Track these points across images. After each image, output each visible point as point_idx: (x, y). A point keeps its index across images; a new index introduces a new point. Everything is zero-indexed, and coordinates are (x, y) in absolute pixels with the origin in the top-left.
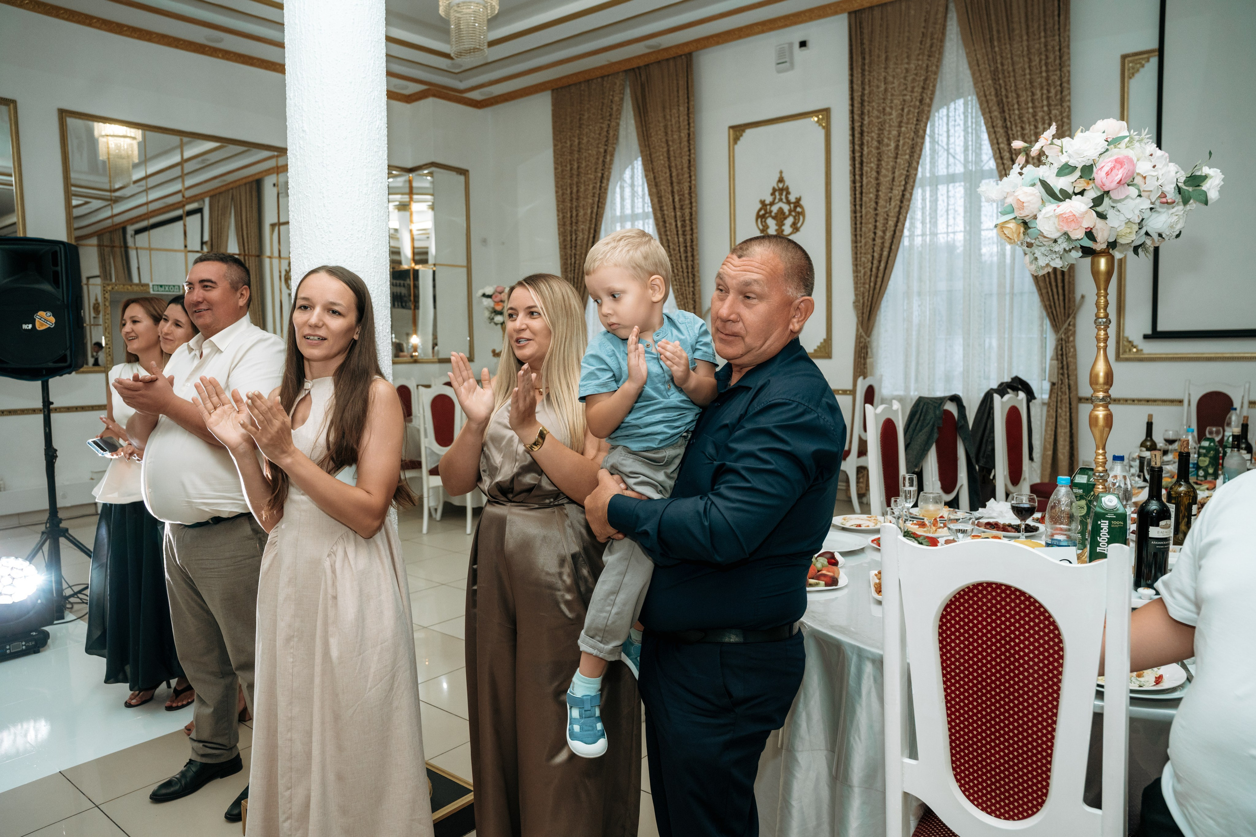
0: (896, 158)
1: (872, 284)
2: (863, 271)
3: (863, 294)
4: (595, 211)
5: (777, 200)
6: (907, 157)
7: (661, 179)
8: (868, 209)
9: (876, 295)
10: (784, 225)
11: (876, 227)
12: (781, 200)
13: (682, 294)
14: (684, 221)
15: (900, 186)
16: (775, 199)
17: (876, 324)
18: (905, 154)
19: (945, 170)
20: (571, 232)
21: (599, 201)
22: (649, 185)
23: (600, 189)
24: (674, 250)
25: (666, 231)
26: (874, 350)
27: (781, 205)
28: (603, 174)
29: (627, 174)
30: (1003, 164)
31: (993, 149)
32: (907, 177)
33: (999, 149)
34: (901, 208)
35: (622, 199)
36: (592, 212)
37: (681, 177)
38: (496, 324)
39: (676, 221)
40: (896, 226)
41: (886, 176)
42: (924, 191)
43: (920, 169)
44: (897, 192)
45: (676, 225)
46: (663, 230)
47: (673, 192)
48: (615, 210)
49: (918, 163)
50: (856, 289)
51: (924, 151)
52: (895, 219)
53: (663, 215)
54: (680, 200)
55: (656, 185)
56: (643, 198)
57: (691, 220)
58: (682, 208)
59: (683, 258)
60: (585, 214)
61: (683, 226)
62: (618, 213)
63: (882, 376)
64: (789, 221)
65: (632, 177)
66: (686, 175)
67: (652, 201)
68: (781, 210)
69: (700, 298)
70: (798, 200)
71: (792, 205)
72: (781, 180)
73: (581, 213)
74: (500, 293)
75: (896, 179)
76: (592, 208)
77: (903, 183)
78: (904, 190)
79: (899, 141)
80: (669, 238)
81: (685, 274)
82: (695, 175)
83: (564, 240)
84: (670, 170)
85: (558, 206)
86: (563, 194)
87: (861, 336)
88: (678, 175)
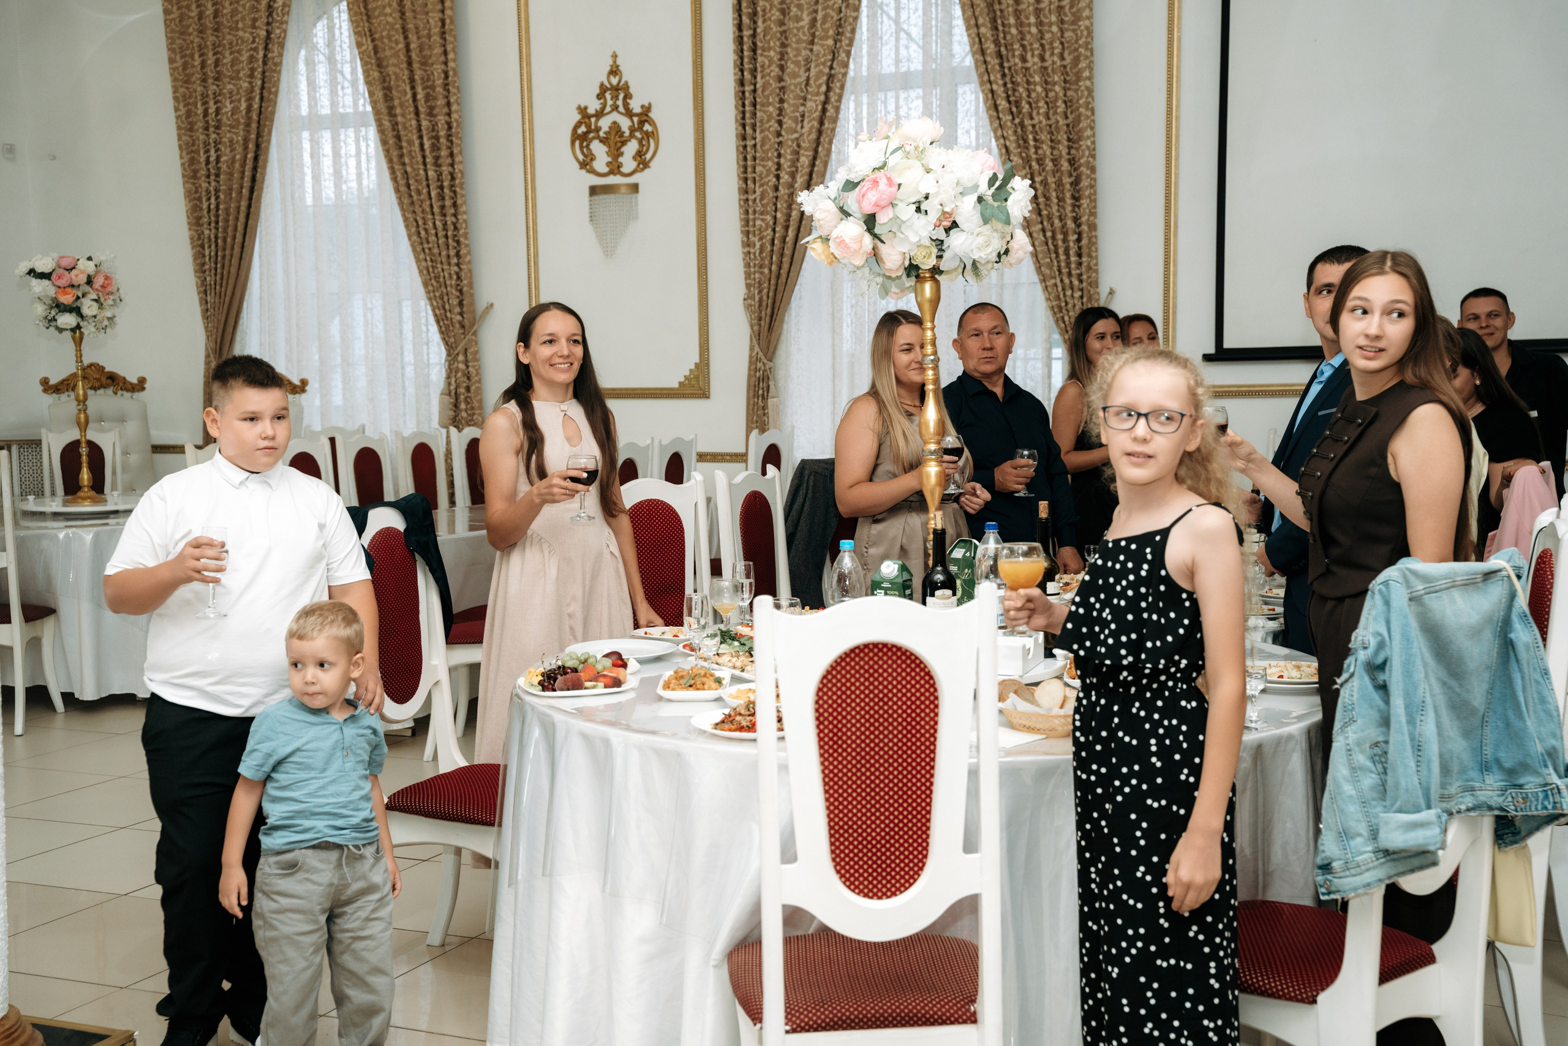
0: (812, 43)
1: (774, 267)
2: (758, 245)
3: (760, 283)
4: (256, 106)
5: (608, 109)
6: (830, 42)
7: (388, 53)
8: (765, 134)
9: (781, 288)
10: (622, 154)
11: (779, 166)
12: (615, 108)
13: (437, 278)
14: (437, 138)
15: (818, 94)
16: (604, 106)
17: (783, 337)
18: (827, 38)
19: (893, 69)
20: (206, 144)
21: (263, 88)
22: (364, 64)
23: (265, 63)
24: (419, 192)
25: (401, 156)
26: (781, 384)
27: (615, 117)
28: (269, 33)
29: (320, 31)
30: (985, 62)
31: (969, 35)
32: (831, 77)
33: (978, 35)
34: (820, 132)
35: (312, 85)
36: (249, 108)
37: (426, 52)
38: (60, 330)
39: (421, 137)
40: (813, 165)
41: (795, 75)
42: (858, 105)
43: (852, 66)
44: (813, 105)
45: (422, 145)
46: (395, 153)
47: (412, 80)
48: (298, 107)
49: (848, 54)
50: (748, 275)
51: (858, 31)
52: (810, 153)
53: (395, 125)
54: (428, 98)
55: (379, 65)
56: (354, 83)
57: (449, 137)
58: (431, 114)
59: (436, 210)
60: (235, 111)
61: (435, 148)
62: (304, 110)
63: (793, 427)
64: (632, 147)
65: (330, 43)
66: (438, 50)
67: (371, 94)
68: (615, 127)
69: (471, 285)
70: (647, 110)
71: (636, 119)
72: (614, 71)
73: (228, 107)
74: (70, 270)
75: (812, 81)
76: (250, 99)
77: (824, 88)
78: (826, 102)
79: (816, 12)
80: (409, 169)
81: (442, 241)
82: (454, 50)
83: (193, 161)
84: (406, 38)
85: (175, 90)
86: (185, 66)
87: (758, 360)
88: (421, 48)
